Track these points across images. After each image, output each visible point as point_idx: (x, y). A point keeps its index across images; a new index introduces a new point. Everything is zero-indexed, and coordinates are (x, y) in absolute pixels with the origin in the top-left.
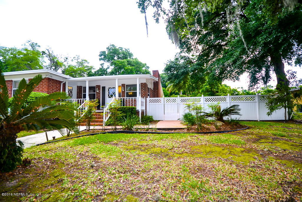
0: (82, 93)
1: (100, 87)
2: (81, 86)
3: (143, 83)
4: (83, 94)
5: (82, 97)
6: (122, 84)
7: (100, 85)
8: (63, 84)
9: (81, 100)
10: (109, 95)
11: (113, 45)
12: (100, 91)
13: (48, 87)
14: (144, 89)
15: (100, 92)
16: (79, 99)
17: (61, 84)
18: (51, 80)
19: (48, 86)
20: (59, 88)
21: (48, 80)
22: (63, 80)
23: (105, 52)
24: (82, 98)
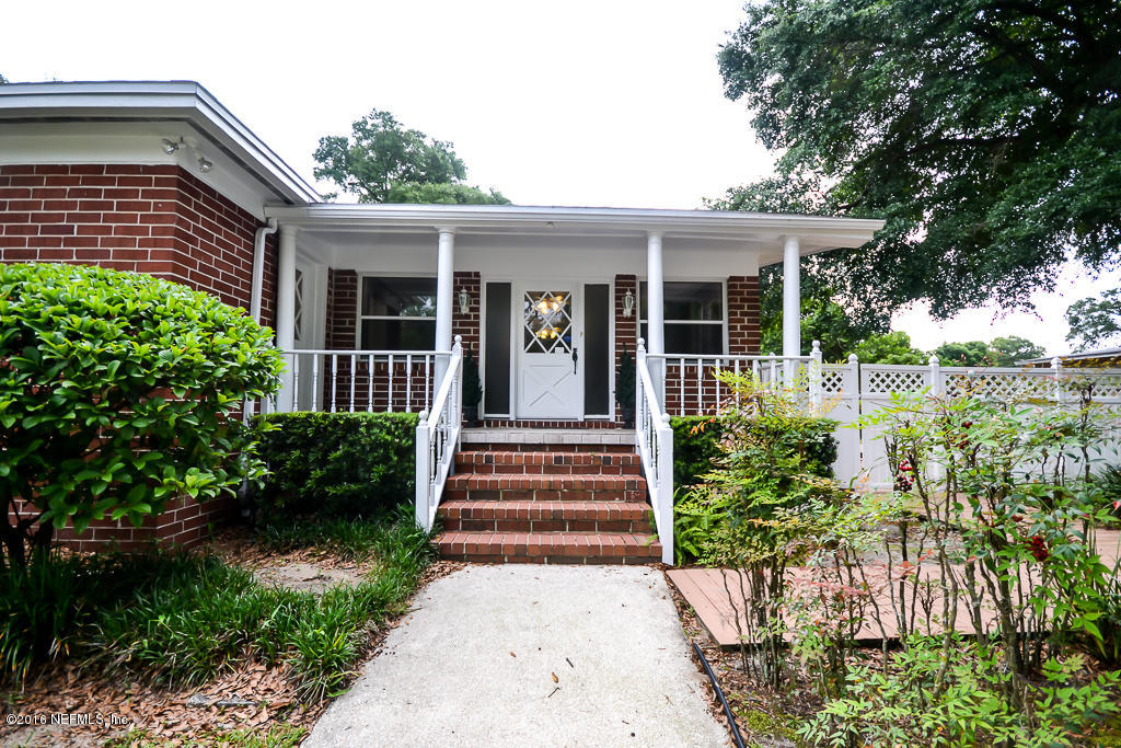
0: (354, 316)
1: (478, 282)
2: (352, 272)
3: (741, 279)
4: (363, 321)
5: (353, 337)
6: (618, 277)
7: (477, 274)
8: (267, 236)
9: (344, 360)
10: (528, 338)
11: (386, 118)
12: (478, 309)
13: (176, 245)
14: (746, 314)
15: (477, 317)
16: (335, 353)
17: (253, 240)
18: (197, 196)
19: (177, 233)
20: (245, 265)
21: (179, 184)
22: (270, 211)
23: (344, 141)
24: (352, 347)
